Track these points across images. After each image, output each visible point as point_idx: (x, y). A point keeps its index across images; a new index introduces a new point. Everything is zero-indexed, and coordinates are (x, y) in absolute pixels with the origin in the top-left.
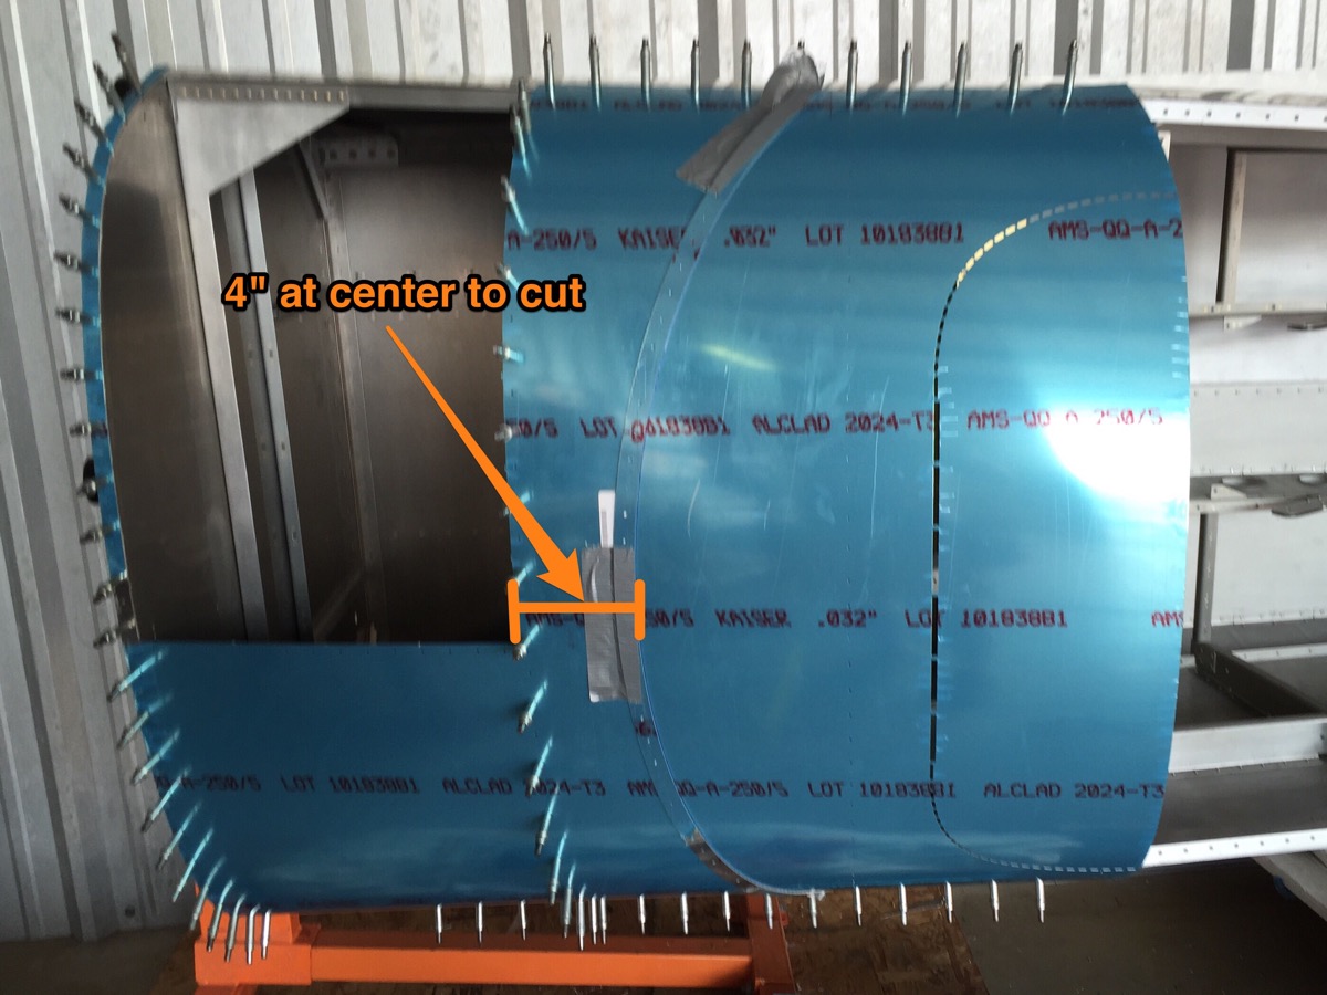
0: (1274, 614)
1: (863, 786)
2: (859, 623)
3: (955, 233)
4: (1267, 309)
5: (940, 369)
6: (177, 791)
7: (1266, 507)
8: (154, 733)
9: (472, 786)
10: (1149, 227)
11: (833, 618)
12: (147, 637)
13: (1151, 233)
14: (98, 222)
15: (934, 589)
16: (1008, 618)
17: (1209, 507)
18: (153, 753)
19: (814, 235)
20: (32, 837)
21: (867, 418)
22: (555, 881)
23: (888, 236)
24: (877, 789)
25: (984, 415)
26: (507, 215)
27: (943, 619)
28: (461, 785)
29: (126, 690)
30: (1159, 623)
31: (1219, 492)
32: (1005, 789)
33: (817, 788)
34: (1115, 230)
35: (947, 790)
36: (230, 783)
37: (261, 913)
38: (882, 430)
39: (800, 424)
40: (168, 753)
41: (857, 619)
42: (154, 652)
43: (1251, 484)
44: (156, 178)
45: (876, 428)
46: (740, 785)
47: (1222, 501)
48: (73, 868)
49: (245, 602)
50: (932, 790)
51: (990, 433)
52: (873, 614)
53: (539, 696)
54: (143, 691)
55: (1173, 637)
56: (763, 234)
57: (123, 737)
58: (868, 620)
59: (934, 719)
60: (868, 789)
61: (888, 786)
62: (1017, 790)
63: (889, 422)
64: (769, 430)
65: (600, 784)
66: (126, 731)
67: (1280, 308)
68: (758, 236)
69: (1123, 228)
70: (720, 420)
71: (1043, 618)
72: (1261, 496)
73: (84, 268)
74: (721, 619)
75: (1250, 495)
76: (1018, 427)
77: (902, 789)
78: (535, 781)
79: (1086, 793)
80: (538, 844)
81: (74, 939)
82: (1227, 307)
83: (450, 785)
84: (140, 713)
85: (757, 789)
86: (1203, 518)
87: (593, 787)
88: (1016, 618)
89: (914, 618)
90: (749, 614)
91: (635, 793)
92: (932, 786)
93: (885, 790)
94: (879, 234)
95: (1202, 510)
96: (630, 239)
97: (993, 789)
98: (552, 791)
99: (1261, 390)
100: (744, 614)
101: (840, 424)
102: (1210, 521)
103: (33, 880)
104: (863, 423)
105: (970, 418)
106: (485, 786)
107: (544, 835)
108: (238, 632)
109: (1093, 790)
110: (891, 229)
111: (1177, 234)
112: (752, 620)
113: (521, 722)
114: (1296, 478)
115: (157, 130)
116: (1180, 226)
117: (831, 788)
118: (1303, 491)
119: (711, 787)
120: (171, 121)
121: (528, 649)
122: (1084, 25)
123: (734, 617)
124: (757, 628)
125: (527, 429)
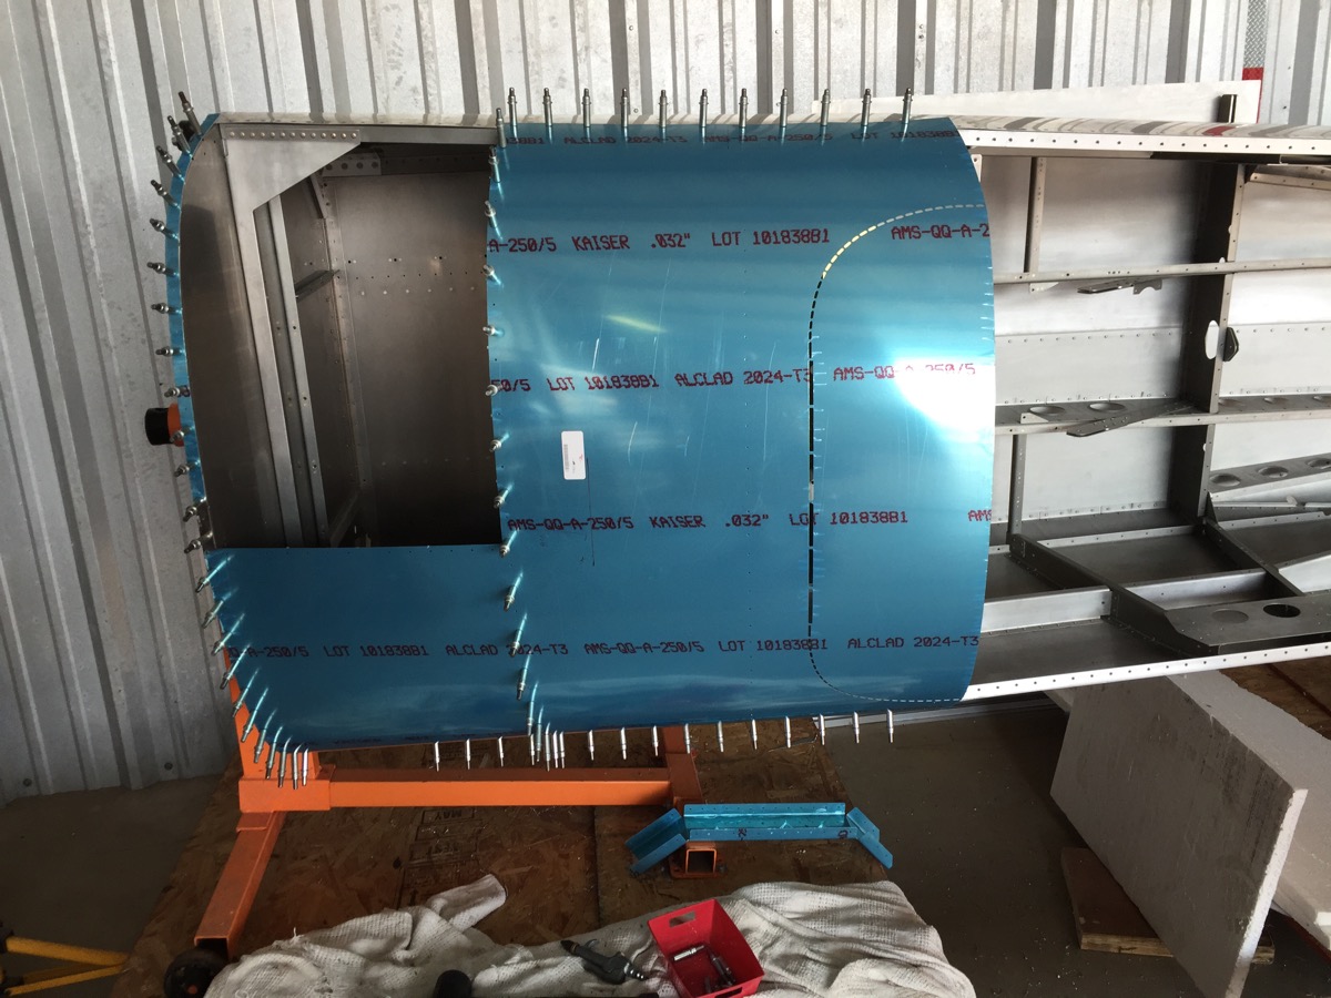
0: (1070, 511)
1: (759, 642)
2: (755, 524)
3: (822, 236)
4: (1063, 276)
5: (813, 337)
6: (244, 658)
7: (1064, 428)
8: (226, 617)
9: (468, 650)
10: (965, 229)
11: (736, 520)
12: (221, 546)
13: (966, 233)
14: (177, 237)
15: (811, 498)
16: (864, 518)
17: (1020, 430)
18: (227, 632)
19: (719, 240)
20: (88, 709)
21: (760, 374)
22: (531, 719)
23: (773, 239)
24: (769, 645)
25: (846, 370)
26: (489, 227)
27: (817, 519)
28: (460, 650)
29: (207, 584)
30: (973, 519)
31: (1028, 418)
32: (864, 643)
33: (725, 646)
34: (941, 232)
35: (821, 644)
36: (285, 652)
37: (302, 751)
38: (771, 382)
39: (711, 380)
40: (237, 630)
41: (754, 521)
42: (227, 556)
43: (1053, 412)
44: (213, 200)
45: (766, 381)
46: (668, 644)
47: (1029, 426)
48: (123, 732)
49: (284, 518)
50: (810, 644)
51: (851, 383)
52: (765, 517)
53: (518, 582)
54: (219, 585)
55: (983, 529)
56: (681, 240)
57: (207, 618)
58: (762, 522)
59: (811, 594)
60: (763, 646)
61: (777, 642)
62: (873, 642)
63: (775, 376)
64: (688, 384)
65: (564, 647)
66: (208, 615)
67: (1073, 275)
68: (677, 239)
69: (945, 230)
70: (651, 376)
71: (890, 517)
72: (1059, 421)
73: (169, 273)
74: (654, 523)
75: (1051, 420)
76: (870, 378)
77: (788, 644)
78: (517, 644)
79: (922, 643)
80: (519, 691)
81: (124, 788)
82: (1032, 276)
83: (451, 650)
84: (217, 601)
85: (681, 647)
86: (1015, 438)
87: (558, 649)
88: (870, 518)
89: (796, 520)
90: (674, 519)
91: (590, 651)
92: (810, 641)
93: (775, 646)
94: (766, 237)
95: (1014, 433)
96: (582, 244)
97: (855, 643)
98: (528, 653)
99: (1059, 336)
100: (670, 518)
101: (739, 378)
102: (1020, 440)
103: (89, 743)
104: (756, 377)
105: (835, 373)
106: (478, 650)
107: (523, 684)
108: (281, 540)
109: (927, 642)
110: (775, 233)
111: (986, 235)
112: (677, 523)
113: (506, 603)
114: (1087, 405)
115: (213, 164)
116: (988, 229)
117: (735, 645)
118: (1092, 416)
119: (647, 647)
120: (223, 156)
121: (511, 547)
122: (920, 47)
123: (664, 521)
124: (680, 529)
125: (507, 386)
